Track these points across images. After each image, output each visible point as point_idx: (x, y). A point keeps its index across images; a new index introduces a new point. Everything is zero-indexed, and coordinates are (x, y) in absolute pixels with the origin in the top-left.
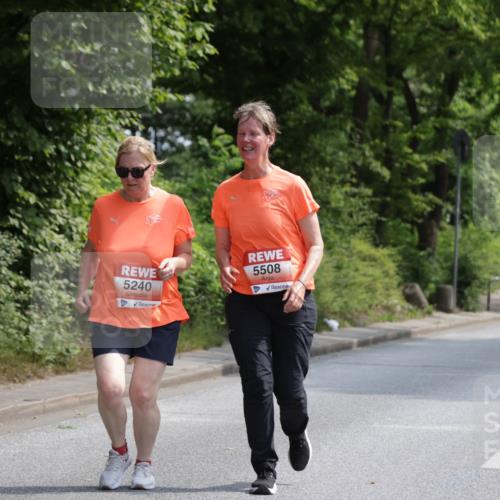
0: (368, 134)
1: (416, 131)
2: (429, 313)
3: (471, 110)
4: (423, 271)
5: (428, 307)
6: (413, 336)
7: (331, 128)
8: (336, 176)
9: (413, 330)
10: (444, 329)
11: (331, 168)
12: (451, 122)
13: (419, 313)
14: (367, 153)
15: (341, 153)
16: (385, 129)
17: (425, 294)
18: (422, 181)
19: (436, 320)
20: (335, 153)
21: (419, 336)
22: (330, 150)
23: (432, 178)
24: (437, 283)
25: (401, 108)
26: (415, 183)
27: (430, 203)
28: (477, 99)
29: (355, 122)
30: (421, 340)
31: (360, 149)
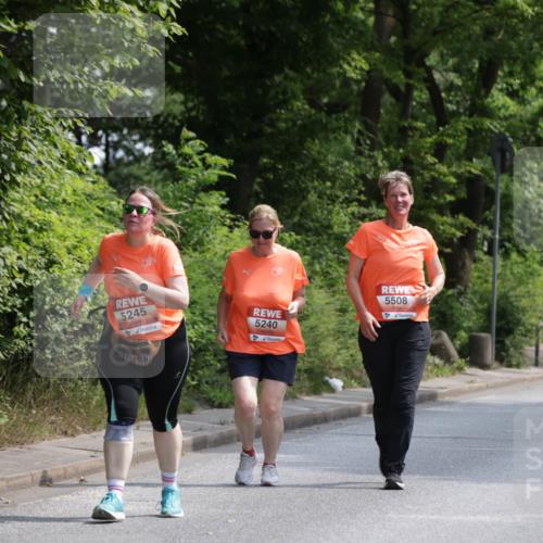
0: (380, 138)
1: (442, 134)
2: (460, 369)
3: (513, 106)
4: (452, 315)
5: (459, 362)
6: (440, 399)
7: (334, 131)
8: (339, 193)
9: (440, 391)
10: (480, 389)
11: (333, 183)
12: (487, 123)
13: (447, 369)
14: (380, 164)
15: (346, 163)
16: (403, 131)
17: (454, 345)
18: (450, 198)
19: (469, 378)
20: (338, 163)
21: (447, 399)
22: (331, 158)
23: (463, 194)
24: (469, 330)
25: (422, 105)
26: (442, 201)
27: (461, 227)
28: (521, 93)
29: (364, 123)
30: (450, 403)
31: (370, 157)
